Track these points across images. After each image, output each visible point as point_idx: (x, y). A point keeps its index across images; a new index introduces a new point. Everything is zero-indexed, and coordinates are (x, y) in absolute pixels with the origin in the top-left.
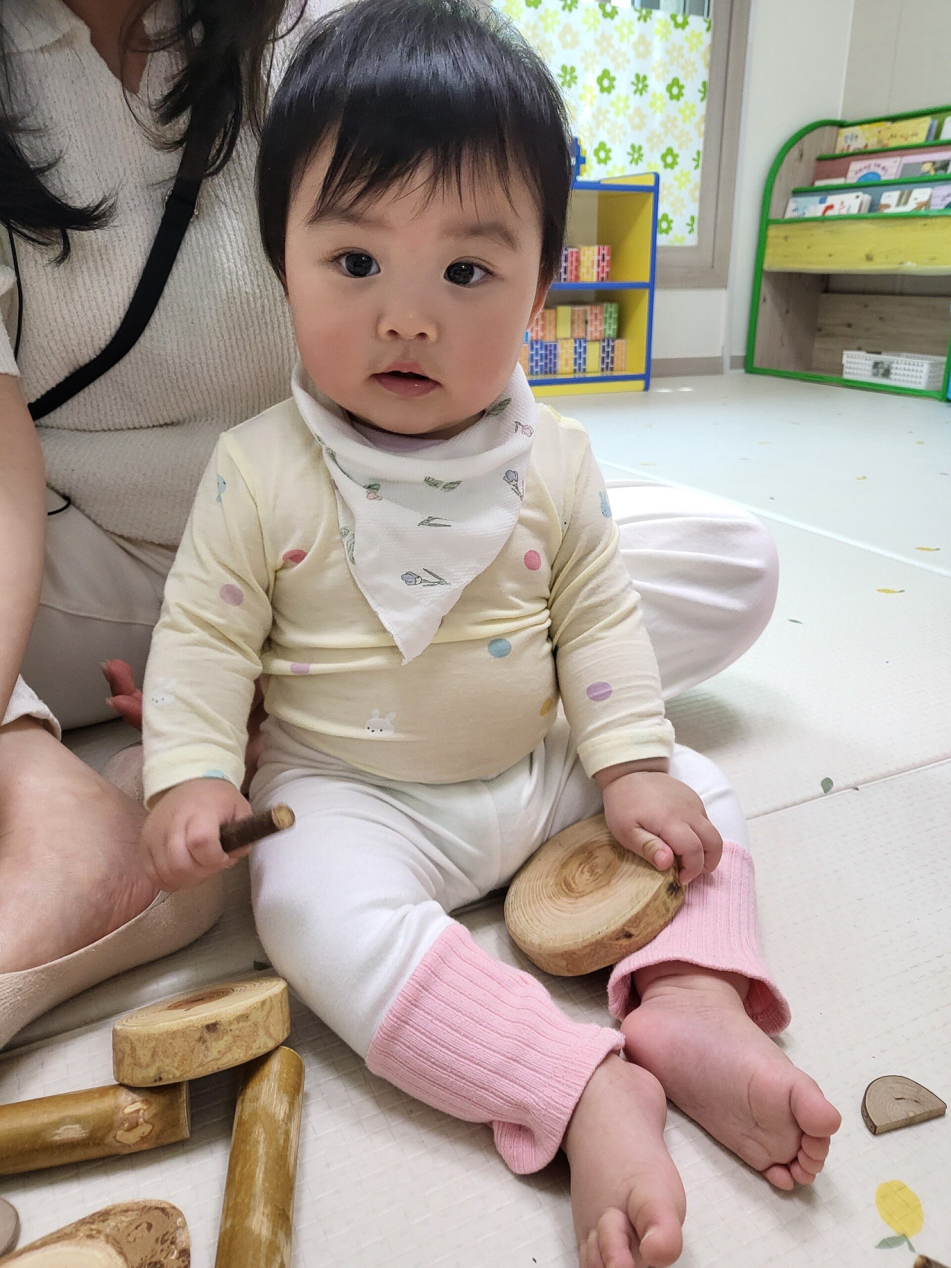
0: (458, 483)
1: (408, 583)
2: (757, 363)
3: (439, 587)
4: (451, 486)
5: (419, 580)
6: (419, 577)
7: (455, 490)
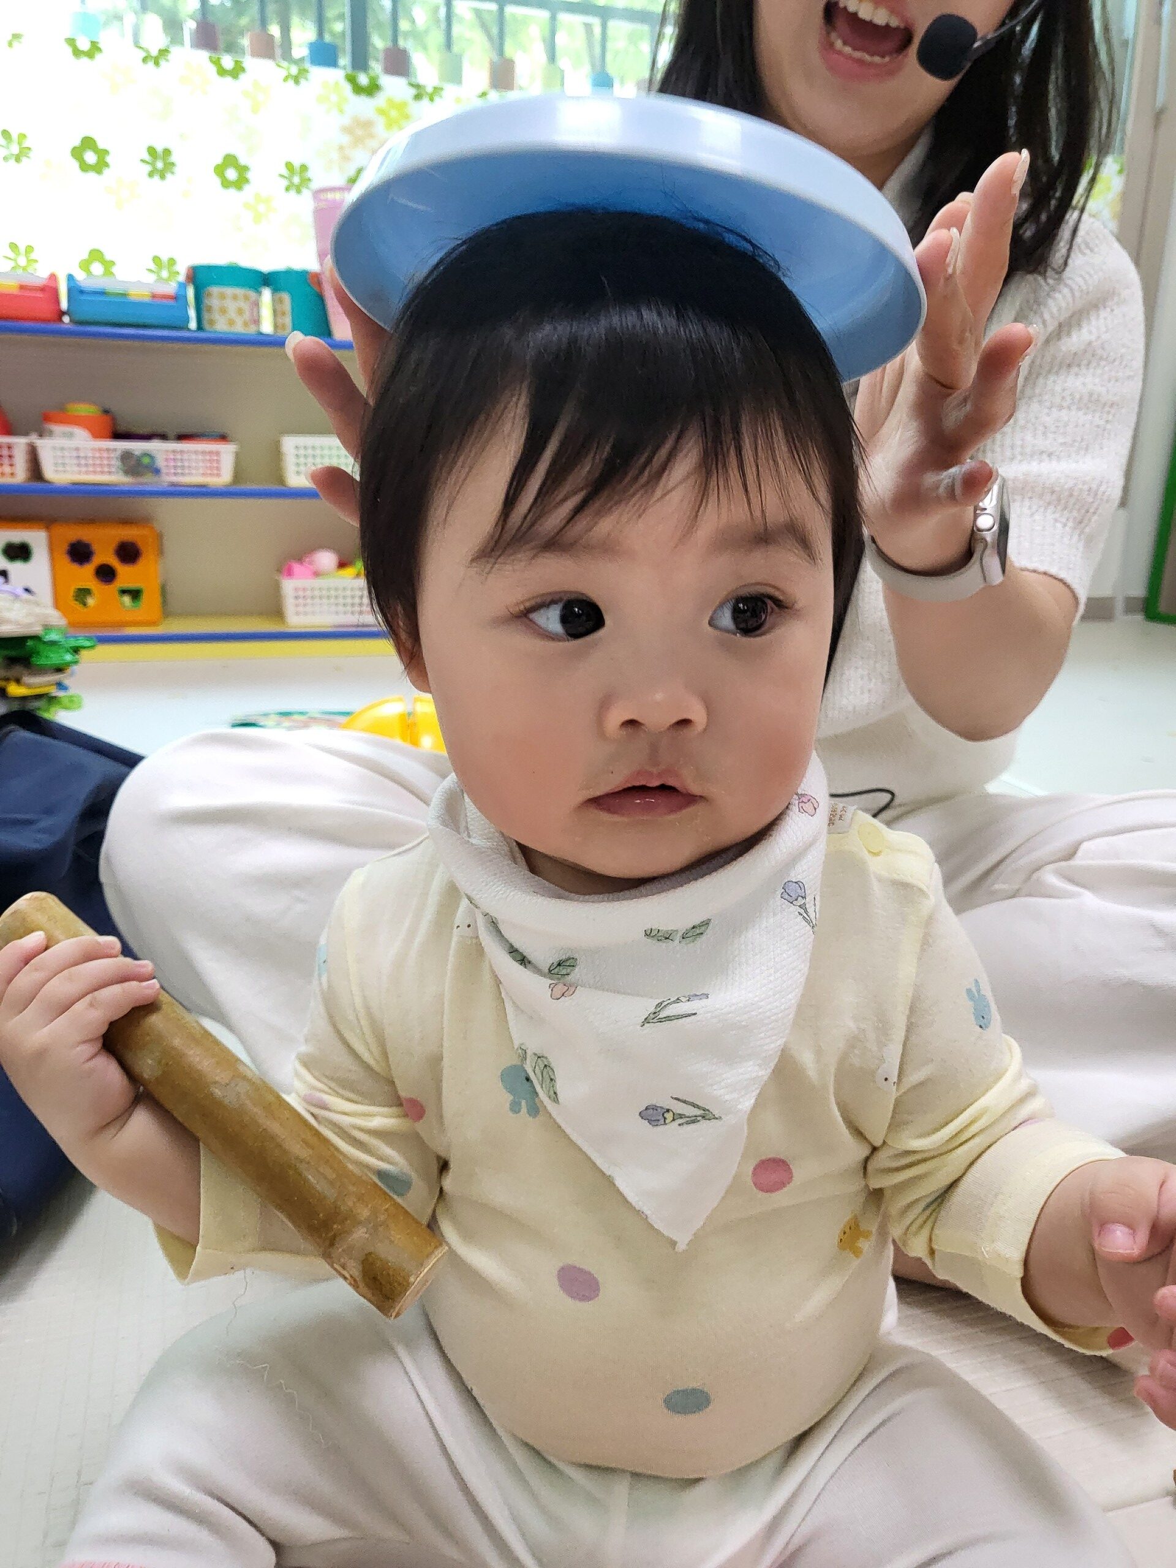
0: (706, 923)
1: (653, 1122)
2: (1163, 607)
3: (704, 1124)
4: (696, 931)
5: (669, 1116)
6: (668, 1111)
7: (704, 937)
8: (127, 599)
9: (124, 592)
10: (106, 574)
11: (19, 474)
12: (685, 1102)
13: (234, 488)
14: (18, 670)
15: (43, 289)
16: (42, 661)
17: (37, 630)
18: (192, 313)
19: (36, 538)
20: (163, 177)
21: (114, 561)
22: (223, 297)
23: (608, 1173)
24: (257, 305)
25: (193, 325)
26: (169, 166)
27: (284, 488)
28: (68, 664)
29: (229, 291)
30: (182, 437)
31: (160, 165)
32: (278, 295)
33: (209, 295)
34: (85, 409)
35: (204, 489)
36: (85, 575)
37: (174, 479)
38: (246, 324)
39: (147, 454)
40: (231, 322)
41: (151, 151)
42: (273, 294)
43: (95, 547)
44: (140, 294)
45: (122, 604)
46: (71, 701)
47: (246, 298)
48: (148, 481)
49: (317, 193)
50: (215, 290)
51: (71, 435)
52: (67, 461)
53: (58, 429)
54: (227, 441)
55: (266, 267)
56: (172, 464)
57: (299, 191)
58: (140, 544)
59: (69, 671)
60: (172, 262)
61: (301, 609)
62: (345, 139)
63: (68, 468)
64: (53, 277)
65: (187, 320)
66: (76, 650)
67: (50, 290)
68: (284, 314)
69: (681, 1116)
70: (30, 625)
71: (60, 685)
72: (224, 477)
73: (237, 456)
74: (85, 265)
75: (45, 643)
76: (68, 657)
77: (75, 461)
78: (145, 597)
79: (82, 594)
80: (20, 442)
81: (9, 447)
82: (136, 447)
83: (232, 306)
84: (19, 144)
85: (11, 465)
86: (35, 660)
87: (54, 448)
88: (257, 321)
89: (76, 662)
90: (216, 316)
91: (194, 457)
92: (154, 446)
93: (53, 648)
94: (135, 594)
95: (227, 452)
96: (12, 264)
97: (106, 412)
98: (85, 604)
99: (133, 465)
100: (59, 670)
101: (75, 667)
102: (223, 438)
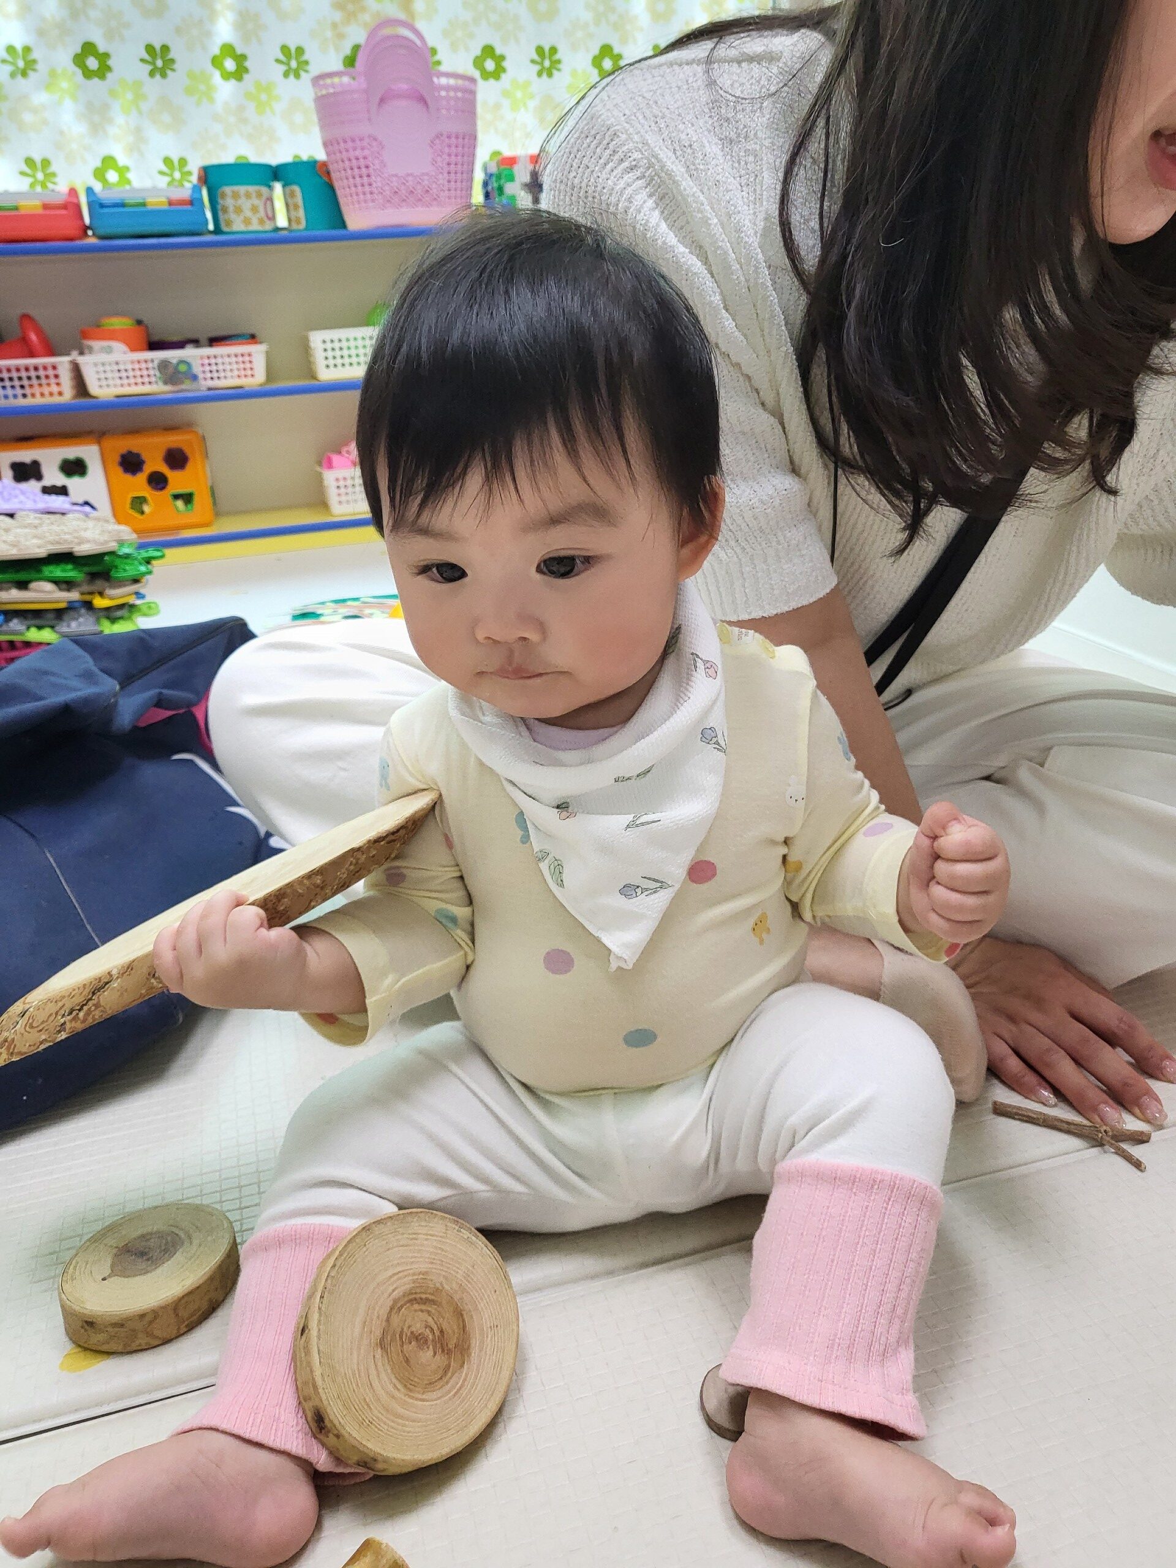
1: (628, 896)
8: (180, 504)
9: (176, 497)
10: (158, 481)
11: (67, 393)
12: (649, 879)
13: (269, 387)
14: (99, 584)
15: (64, 206)
16: (121, 574)
17: (112, 546)
18: (209, 215)
19: (90, 453)
20: (164, 75)
21: (164, 469)
22: (236, 196)
23: (596, 935)
24: (270, 199)
25: (211, 227)
26: (169, 63)
27: (316, 383)
28: (144, 574)
29: (242, 189)
30: (214, 341)
31: (159, 63)
32: (288, 189)
33: (223, 195)
34: (118, 323)
35: (239, 391)
36: (138, 484)
37: (210, 383)
38: (261, 222)
39: (182, 362)
40: (247, 221)
41: (150, 49)
42: (284, 186)
43: (145, 456)
44: (157, 201)
45: (177, 508)
46: (150, 607)
47: (259, 195)
48: (187, 388)
49: (317, 80)
50: (228, 190)
51: (109, 350)
52: (109, 375)
53: (96, 344)
54: (256, 343)
55: (274, 161)
56: (207, 368)
57: (297, 76)
58: (188, 451)
59: (144, 580)
60: (183, 162)
61: (344, 498)
62: (338, 16)
63: (111, 382)
64: (73, 192)
65: (206, 222)
66: (148, 561)
67: (71, 206)
68: (296, 207)
69: (647, 890)
70: (106, 542)
71: (139, 595)
72: (258, 378)
73: (268, 356)
74: (99, 174)
75: (120, 556)
76: (143, 569)
77: (117, 375)
78: (196, 499)
79: (138, 503)
80: (63, 362)
81: (54, 368)
82: (172, 355)
83: (246, 205)
84: (24, 59)
85: (58, 384)
86: (113, 574)
87: (96, 365)
88: (273, 218)
89: (150, 573)
90: (232, 216)
91: (227, 360)
92: (189, 353)
93: (128, 561)
94: (187, 498)
95: (258, 353)
96: (31, 180)
97: (139, 322)
98: (142, 513)
99: (171, 374)
100: (136, 581)
101: (148, 577)
102: (253, 338)
